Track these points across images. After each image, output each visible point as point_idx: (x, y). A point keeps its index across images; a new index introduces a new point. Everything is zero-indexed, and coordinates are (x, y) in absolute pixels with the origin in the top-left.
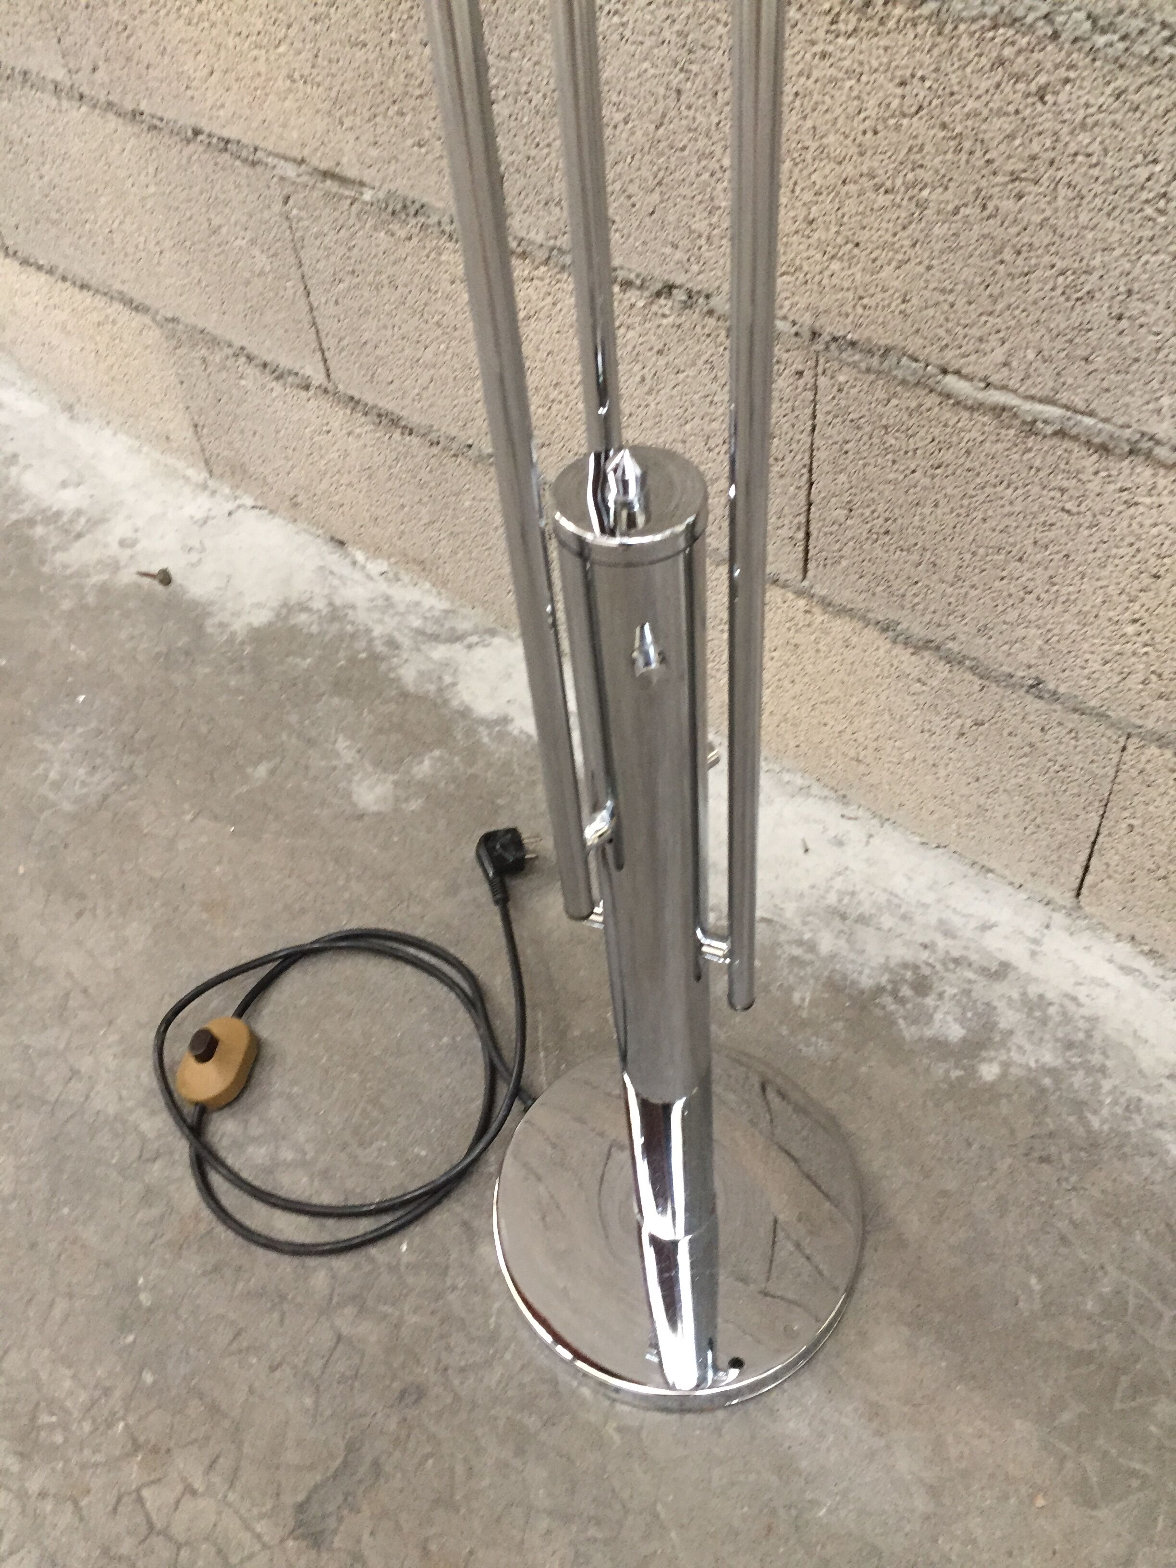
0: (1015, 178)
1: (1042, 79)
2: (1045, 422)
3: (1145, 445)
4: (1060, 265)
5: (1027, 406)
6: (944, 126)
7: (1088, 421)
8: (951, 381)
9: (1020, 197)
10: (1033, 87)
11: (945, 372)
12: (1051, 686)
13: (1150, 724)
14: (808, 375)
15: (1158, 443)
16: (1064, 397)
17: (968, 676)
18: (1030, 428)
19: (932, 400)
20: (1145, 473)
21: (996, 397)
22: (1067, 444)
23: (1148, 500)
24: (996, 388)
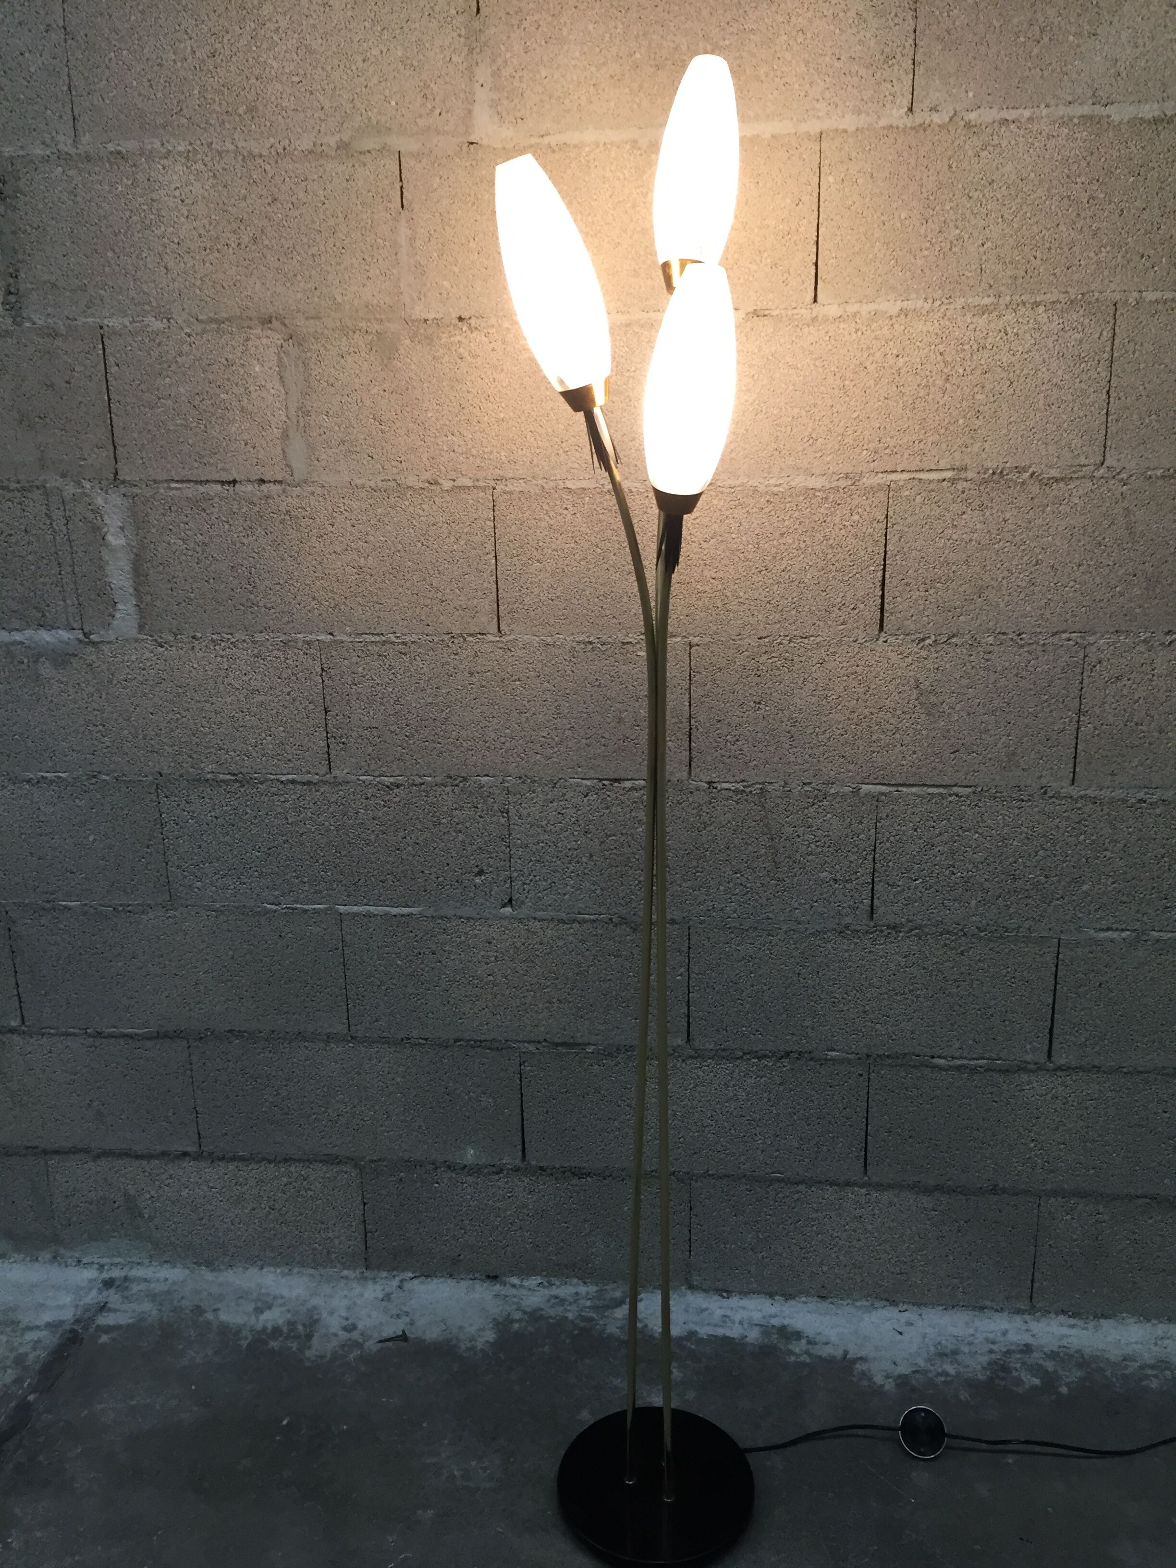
0: (955, 981)
1: (962, 949)
2: (981, 1067)
3: (1023, 1065)
4: (977, 1007)
5: (972, 1063)
6: (924, 968)
7: (998, 1062)
8: (937, 1061)
9: (958, 987)
10: (959, 951)
11: (933, 1057)
12: (1001, 1186)
13: (1049, 1187)
14: (865, 1075)
15: (1029, 1063)
16: (987, 1055)
17: (961, 1197)
18: (974, 1070)
19: (927, 1071)
20: (1025, 1077)
21: (958, 1062)
22: (990, 1073)
23: (1028, 1087)
24: (956, 1058)
